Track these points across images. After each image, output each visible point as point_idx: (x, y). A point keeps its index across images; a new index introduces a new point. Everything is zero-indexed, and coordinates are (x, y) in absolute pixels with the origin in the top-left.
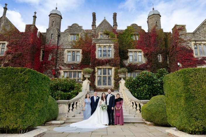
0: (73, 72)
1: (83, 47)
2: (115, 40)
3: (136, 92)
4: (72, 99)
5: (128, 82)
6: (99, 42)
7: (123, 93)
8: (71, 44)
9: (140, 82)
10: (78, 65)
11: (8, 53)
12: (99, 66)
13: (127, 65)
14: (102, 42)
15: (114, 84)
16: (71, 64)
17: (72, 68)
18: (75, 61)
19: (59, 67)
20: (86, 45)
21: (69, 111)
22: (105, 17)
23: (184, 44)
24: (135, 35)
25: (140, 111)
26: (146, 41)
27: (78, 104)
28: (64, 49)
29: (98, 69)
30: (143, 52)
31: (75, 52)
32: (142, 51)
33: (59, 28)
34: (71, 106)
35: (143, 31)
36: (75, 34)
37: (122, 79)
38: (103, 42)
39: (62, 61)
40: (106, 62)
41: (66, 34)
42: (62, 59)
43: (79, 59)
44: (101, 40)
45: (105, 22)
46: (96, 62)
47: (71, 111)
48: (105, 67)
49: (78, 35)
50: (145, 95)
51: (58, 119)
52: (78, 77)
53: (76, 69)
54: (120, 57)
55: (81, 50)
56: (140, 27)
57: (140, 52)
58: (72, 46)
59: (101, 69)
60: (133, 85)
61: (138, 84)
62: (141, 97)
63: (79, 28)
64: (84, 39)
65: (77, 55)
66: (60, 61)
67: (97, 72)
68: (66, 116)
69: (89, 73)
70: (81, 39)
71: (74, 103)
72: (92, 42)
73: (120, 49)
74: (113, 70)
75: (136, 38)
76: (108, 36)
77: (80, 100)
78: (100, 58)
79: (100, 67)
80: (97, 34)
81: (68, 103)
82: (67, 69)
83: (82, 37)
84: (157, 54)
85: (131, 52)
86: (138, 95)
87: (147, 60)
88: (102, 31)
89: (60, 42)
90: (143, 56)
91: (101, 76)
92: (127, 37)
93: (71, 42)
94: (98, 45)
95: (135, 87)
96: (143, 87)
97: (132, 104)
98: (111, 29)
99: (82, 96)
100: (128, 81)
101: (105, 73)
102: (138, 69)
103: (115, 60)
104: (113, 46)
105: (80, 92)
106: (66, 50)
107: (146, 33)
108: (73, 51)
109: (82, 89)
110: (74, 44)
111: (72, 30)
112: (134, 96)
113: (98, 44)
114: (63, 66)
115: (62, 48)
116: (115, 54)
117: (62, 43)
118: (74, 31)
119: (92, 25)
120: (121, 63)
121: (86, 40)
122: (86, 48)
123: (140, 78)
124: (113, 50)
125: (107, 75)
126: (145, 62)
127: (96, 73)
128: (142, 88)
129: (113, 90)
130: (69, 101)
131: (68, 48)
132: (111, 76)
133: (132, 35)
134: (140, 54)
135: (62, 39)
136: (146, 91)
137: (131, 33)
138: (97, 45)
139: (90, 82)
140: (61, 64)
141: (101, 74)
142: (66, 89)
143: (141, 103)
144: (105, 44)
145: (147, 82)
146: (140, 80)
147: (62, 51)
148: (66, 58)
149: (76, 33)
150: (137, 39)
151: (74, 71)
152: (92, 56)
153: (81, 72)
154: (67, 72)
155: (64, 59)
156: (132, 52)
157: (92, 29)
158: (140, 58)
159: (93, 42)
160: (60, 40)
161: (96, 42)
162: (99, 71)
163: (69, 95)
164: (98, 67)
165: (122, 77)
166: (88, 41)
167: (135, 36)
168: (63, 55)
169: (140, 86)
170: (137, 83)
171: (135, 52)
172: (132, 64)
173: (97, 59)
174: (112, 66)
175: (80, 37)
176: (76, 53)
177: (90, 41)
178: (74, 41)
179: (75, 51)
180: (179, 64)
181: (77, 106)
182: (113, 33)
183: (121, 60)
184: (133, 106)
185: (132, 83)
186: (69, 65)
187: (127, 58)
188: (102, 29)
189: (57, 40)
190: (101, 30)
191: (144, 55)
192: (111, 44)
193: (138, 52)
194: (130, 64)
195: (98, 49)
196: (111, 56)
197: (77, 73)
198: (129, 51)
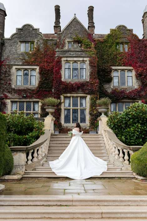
0: (26, 102)
1: (41, 62)
2: (92, 53)
3: (123, 135)
4: (31, 145)
5: (112, 120)
6: (67, 55)
7: (104, 135)
8: (21, 57)
9: (129, 120)
10: (33, 90)
12: (67, 93)
13: (109, 91)
14: (71, 56)
15: (90, 121)
16: (22, 89)
17: (25, 96)
18: (29, 84)
19: (4, 94)
20: (46, 60)
21: (27, 162)
22: (75, 14)
24: (122, 43)
25: (130, 162)
26: (139, 53)
27: (40, 152)
28: (10, 66)
29: (65, 97)
30: (135, 71)
31: (28, 71)
32: (133, 70)
33: (2, 32)
34: (30, 154)
35: (136, 36)
36: (28, 41)
37: (103, 115)
38: (73, 55)
39: (7, 85)
40: (78, 86)
41: (13, 41)
42: (8, 82)
43: (35, 81)
44: (70, 52)
45: (75, 22)
46: (62, 86)
47: (30, 162)
48: (76, 95)
49: (32, 43)
50: (137, 138)
51: (12, 173)
52: (34, 110)
53: (31, 97)
54: (99, 79)
55: (38, 68)
56: (131, 31)
57: (130, 70)
58: (24, 61)
59: (69, 97)
60: (119, 124)
61: (126, 123)
62: (132, 141)
63: (34, 32)
64: (42, 50)
65: (31, 76)
66: (6, 85)
67: (64, 102)
68: (24, 170)
69: (54, 106)
70: (38, 50)
71: (34, 150)
72: (55, 54)
73: (98, 66)
74: (89, 100)
75: (124, 49)
76: (80, 45)
77: (42, 146)
78: (68, 81)
79: (69, 95)
80: (62, 42)
81: (25, 151)
82: (16, 97)
83: (38, 46)
85: (116, 70)
86: (126, 139)
87: (140, 83)
88: (71, 38)
89: (4, 55)
90: (134, 78)
91: (70, 109)
92: (110, 47)
93: (22, 54)
94: (64, 61)
95: (122, 127)
96: (133, 127)
97: (117, 152)
98: (85, 34)
99: (45, 141)
100: (111, 118)
101: (75, 104)
102: (126, 98)
103: (91, 83)
104: (88, 62)
105: (41, 134)
106: (14, 67)
107: (139, 40)
108: (26, 69)
109: (44, 130)
110: (27, 58)
111: (23, 35)
112: (121, 141)
113: (65, 59)
114: (9, 92)
115: (7, 63)
116: (91, 74)
117: (8, 56)
118: (27, 37)
119: (54, 26)
120: (100, 88)
121: (46, 51)
122: (46, 64)
123: (130, 113)
124: (89, 67)
125: (79, 107)
126: (138, 87)
127: (63, 105)
128: (132, 129)
129: (88, 130)
130: (27, 148)
131: (16, 64)
132: (85, 109)
133: (118, 43)
134: (130, 74)
135: (7, 50)
136: (138, 133)
137: (117, 41)
138: (63, 59)
139: (54, 119)
140: (7, 89)
141: (69, 106)
142: (21, 130)
143: (131, 150)
144: (75, 59)
145: (140, 120)
146: (130, 116)
147: (8, 69)
148: (14, 80)
149: (29, 39)
150: (126, 50)
151: (28, 100)
152: (55, 77)
153: (38, 102)
154: (16, 102)
155: (11, 82)
156: (118, 71)
157: (54, 33)
158: (130, 80)
159: (56, 56)
160: (5, 51)
161: (61, 56)
162: (67, 101)
163: (26, 138)
164: (65, 95)
165: (103, 112)
166: (48, 53)
167: (123, 45)
168: (10, 75)
169: (129, 125)
170: (125, 121)
171: (123, 70)
172: (117, 89)
173: (63, 82)
174: (87, 94)
175: (35, 46)
176: (30, 72)
177: (52, 53)
178: (27, 53)
179: (29, 69)
181: (38, 155)
182: (88, 40)
183: (100, 84)
184: (119, 155)
185: (117, 122)
186: (19, 92)
187: (110, 80)
188: (71, 33)
190: (70, 35)
191: (136, 75)
192: (85, 59)
193: (126, 71)
194: (114, 89)
195: (64, 66)
196: (84, 78)
197: (32, 103)
198: (113, 69)
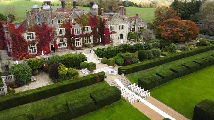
2: (82, 26)
10: (64, 36)
11: (37, 38)
17: (62, 38)
18: (62, 34)
19: (55, 38)
20: (66, 26)
23: (107, 27)
24: (88, 19)
28: (56, 29)
30: (91, 27)
36: (60, 20)
39: (56, 35)
40: (79, 36)
43: (64, 33)
44: (76, 26)
46: (75, 36)
49: (62, 20)
52: (64, 41)
55: (64, 29)
57: (89, 27)
58: (60, 27)
65: (62, 31)
70: (64, 22)
74: (82, 39)
78: (76, 34)
82: (59, 39)
83: (64, 21)
84: (97, 28)
90: (91, 29)
91: (77, 42)
92: (84, 20)
103: (82, 35)
104: (81, 29)
106: (57, 29)
113: (75, 28)
114: (57, 37)
116: (82, 32)
117: (55, 25)
118: (60, 18)
121: (66, 23)
125: (79, 41)
126: (92, 32)
127: (75, 41)
132: (81, 42)
135: (54, 23)
144: (78, 28)
148: (58, 33)
152: (73, 34)
153: (65, 39)
164: (76, 39)
168: (56, 32)
178: (61, 24)
179: (62, 29)
180: (104, 35)
182: (78, 19)
186: (60, 37)
189: (52, 24)
190: (73, 17)
194: (86, 33)
195: (75, 30)
196: (80, 33)
198: (85, 27)
